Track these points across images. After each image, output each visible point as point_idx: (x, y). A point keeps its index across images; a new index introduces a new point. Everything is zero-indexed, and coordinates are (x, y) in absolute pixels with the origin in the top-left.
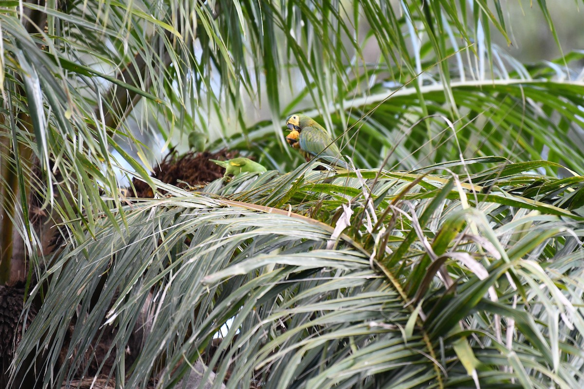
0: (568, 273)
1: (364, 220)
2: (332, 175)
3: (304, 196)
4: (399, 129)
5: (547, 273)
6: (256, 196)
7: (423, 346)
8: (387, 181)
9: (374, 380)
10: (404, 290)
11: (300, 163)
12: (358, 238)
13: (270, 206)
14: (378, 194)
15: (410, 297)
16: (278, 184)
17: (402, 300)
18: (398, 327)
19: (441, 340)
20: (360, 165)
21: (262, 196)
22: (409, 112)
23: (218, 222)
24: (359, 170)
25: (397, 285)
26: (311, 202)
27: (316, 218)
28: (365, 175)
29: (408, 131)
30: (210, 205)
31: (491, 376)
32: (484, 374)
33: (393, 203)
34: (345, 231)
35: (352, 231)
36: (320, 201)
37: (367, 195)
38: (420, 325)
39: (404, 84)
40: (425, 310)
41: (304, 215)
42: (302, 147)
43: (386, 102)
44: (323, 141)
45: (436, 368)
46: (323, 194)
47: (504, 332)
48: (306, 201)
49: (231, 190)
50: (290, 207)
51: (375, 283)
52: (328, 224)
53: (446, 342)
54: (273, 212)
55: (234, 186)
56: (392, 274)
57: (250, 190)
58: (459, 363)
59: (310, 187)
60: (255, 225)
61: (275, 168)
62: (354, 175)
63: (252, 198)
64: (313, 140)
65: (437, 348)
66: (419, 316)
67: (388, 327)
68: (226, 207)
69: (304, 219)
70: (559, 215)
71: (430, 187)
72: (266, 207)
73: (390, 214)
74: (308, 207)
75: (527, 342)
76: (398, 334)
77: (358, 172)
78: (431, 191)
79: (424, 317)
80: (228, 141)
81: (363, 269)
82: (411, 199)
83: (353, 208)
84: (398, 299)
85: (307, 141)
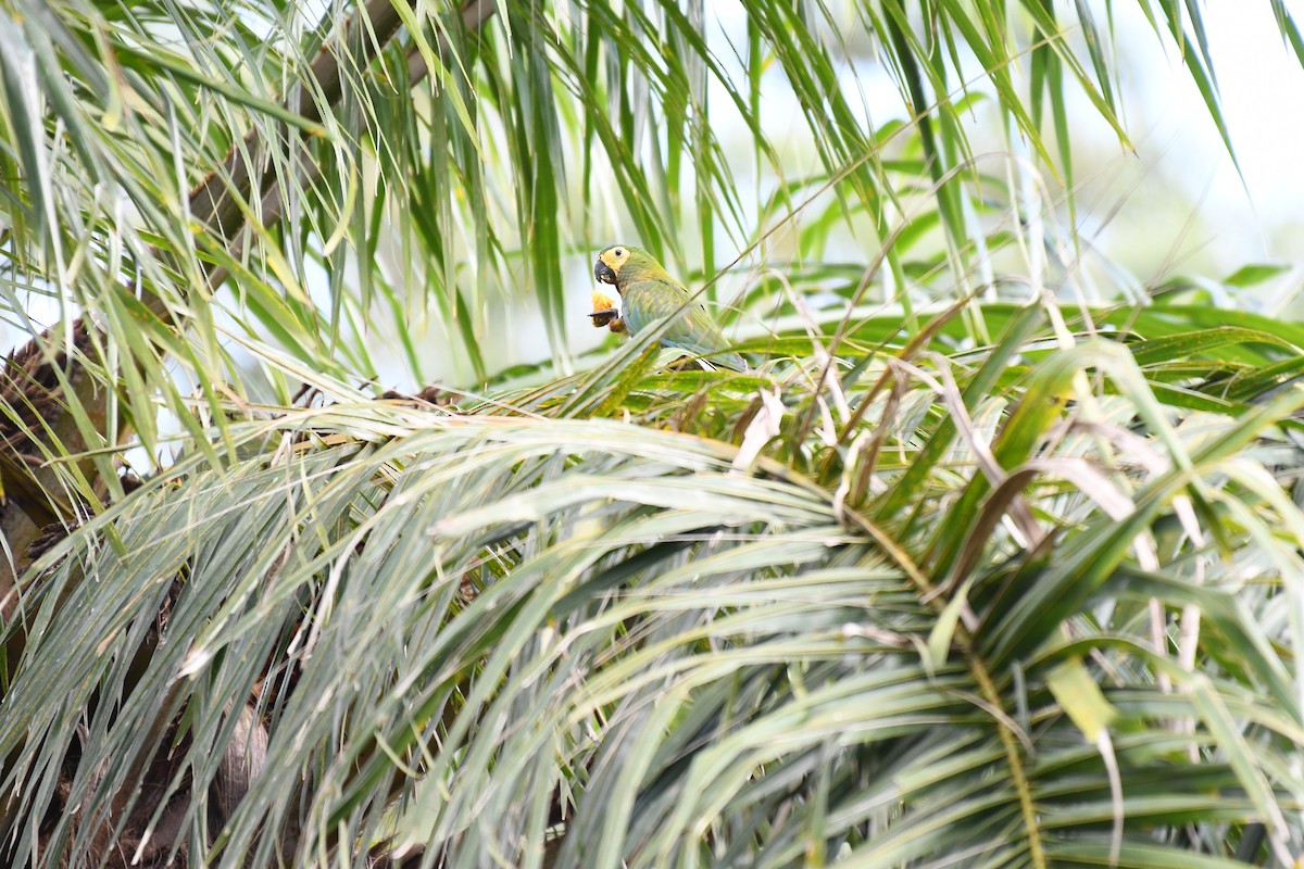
1: (814, 421)
7: (974, 687)
9: (853, 766)
10: (921, 567)
12: (800, 462)
13: (578, 417)
15: (935, 580)
17: (915, 589)
18: (910, 642)
19: (1017, 670)
25: (901, 557)
26: (677, 405)
27: (692, 432)
31: (1144, 744)
32: (1128, 740)
34: (766, 450)
35: (784, 448)
38: (964, 642)
40: (975, 604)
41: (662, 428)
42: (631, 328)
45: (1005, 735)
50: (627, 413)
51: (850, 554)
52: (724, 440)
53: (1032, 674)
56: (890, 535)
58: (1064, 720)
65: (1007, 690)
66: (960, 621)
67: (888, 639)
76: (911, 657)
79: (972, 623)
81: (820, 525)
84: (907, 586)
85: (642, 313)
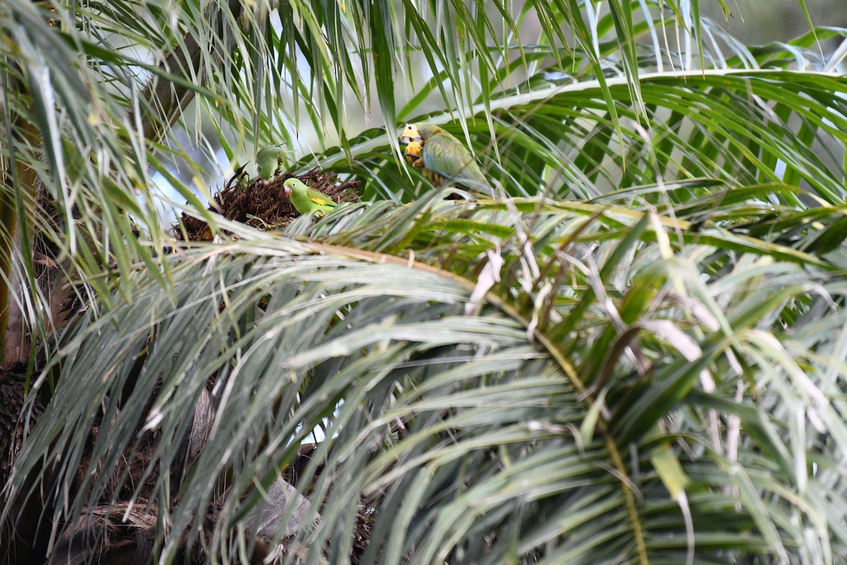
0: (815, 348)
1: (519, 273)
2: (472, 207)
3: (431, 237)
4: (568, 140)
5: (785, 348)
6: (362, 237)
7: (607, 457)
8: (551, 216)
9: (536, 508)
10: (579, 375)
11: (425, 189)
12: (511, 299)
13: (384, 252)
14: (539, 234)
15: (587, 384)
16: (394, 221)
17: (575, 390)
18: (569, 431)
19: (633, 449)
20: (512, 192)
21: (370, 238)
22: (582, 116)
23: (307, 278)
24: (512, 199)
25: (567, 367)
26: (442, 247)
27: (449, 270)
28: (520, 206)
29: (581, 143)
30: (294, 251)
31: (706, 502)
32: (698, 497)
33: (562, 249)
34: (492, 289)
35: (501, 289)
36: (455, 245)
37: (523, 237)
38: (603, 427)
39: (574, 75)
40: (609, 403)
41: (432, 265)
42: (428, 165)
43: (549, 102)
44: (458, 157)
45: (626, 490)
46: (459, 235)
47: (724, 434)
48: (435, 244)
49: (324, 229)
50: (412, 254)
51: (535, 366)
52: (467, 277)
53: (641, 451)
54: (388, 261)
55: (329, 223)
56: (561, 351)
57: (353, 229)
58: (659, 482)
59: (439, 225)
60: (360, 280)
61: (389, 198)
62: (503, 207)
63: (356, 241)
64: (444, 156)
65: (627, 460)
66: (600, 414)
67: (556, 429)
68: (318, 254)
69: (431, 272)
70: (802, 263)
71: (614, 223)
72: (377, 254)
73: (557, 264)
74: (438, 253)
75: (756, 450)
76: (569, 439)
77: (510, 201)
78: (615, 230)
79: (607, 415)
80: (321, 159)
81: (519, 345)
82: (587, 241)
83: (504, 255)
84: (570, 388)
85: (435, 157)
